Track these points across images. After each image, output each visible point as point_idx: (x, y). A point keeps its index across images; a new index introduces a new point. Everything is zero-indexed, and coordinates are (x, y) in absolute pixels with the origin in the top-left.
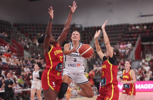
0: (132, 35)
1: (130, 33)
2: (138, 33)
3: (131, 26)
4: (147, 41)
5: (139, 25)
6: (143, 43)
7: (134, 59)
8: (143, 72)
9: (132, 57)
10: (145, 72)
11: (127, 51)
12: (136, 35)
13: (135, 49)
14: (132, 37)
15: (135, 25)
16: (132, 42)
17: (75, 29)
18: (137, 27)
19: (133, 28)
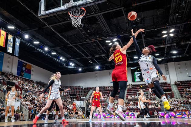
0: (107, 91)
1: (106, 91)
2: (110, 91)
3: (106, 87)
5: (110, 87)
8: (114, 108)
10: (115, 109)
11: (105, 99)
12: (109, 91)
14: (107, 92)
15: (108, 87)
17: (80, 88)
18: (109, 88)
19: (107, 88)
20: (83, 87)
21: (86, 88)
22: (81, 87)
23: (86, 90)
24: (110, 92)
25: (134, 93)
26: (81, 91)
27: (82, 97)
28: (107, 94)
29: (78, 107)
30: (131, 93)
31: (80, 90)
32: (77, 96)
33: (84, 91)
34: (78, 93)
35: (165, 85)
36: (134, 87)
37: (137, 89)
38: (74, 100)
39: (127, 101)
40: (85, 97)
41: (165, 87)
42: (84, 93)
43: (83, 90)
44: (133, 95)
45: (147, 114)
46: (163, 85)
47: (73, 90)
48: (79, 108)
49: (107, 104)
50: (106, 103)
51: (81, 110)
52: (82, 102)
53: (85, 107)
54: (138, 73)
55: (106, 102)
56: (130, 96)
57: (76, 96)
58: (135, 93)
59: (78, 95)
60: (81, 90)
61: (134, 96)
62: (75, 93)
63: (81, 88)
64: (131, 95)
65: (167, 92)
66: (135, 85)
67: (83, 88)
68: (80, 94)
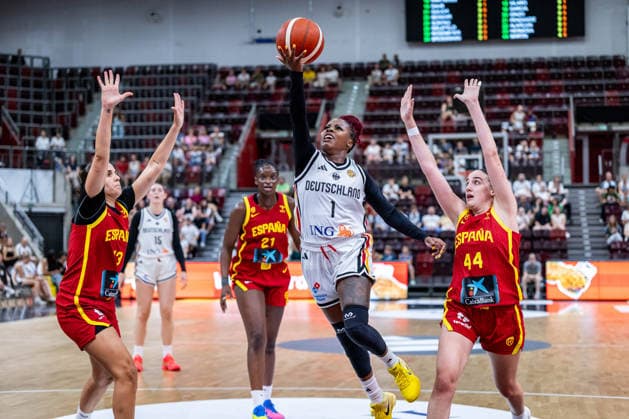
0: (227, 104)
1: (219, 98)
2: (247, 98)
3: (224, 73)
4: (277, 129)
5: (249, 70)
6: (265, 135)
7: (233, 186)
9: (228, 180)
11: (211, 158)
12: (240, 104)
13: (236, 151)
14: (226, 110)
16: (228, 128)
17: (27, 71)
18: (244, 77)
19: (231, 80)
20: (47, 60)
21: (73, 71)
22: (38, 63)
23: (71, 85)
24: (246, 110)
26: (38, 96)
27: (42, 143)
28: (222, 123)
29: (10, 211)
30: (387, 126)
31: (26, 83)
32: (6, 131)
33: (60, 96)
34: (12, 106)
35: (612, 75)
40: (66, 137)
41: (608, 89)
42: (60, 108)
43: (49, 84)
46: (599, 76)
48: (19, 224)
49: (222, 192)
50: (215, 191)
51: (33, 237)
52: (43, 178)
53: (60, 217)
55: (215, 183)
56: (382, 144)
59: (16, 126)
60: (38, 85)
63: (38, 73)
64: (391, 138)
65: (616, 127)
66: (423, 67)
67: (47, 69)
68: (25, 119)
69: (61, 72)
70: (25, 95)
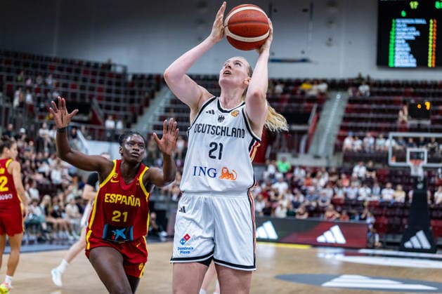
17: (111, 75)
20: (125, 68)
21: (142, 77)
22: (119, 70)
23: (141, 85)
25: (374, 125)
26: (118, 92)
30: (359, 125)
31: (110, 83)
32: (94, 116)
33: (133, 93)
34: (100, 98)
36: (378, 93)
37: (391, 102)
38: (75, 136)
39: (336, 162)
40: (135, 121)
42: (132, 101)
43: (126, 84)
44: (369, 134)
45: (421, 235)
47: (76, 79)
54: (409, 25)
57: (86, 113)
58: (379, 125)
59: (101, 112)
60: (118, 84)
61: (376, 138)
62: (83, 96)
63: (119, 76)
64: (361, 133)
66: (388, 84)
67: (124, 74)
68: (108, 108)
69: (135, 77)
70: (109, 91)
